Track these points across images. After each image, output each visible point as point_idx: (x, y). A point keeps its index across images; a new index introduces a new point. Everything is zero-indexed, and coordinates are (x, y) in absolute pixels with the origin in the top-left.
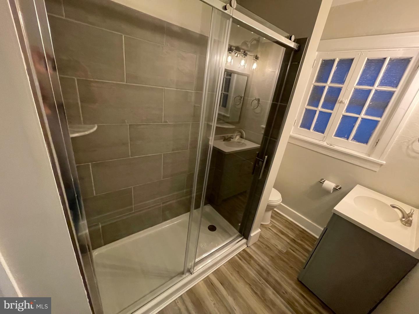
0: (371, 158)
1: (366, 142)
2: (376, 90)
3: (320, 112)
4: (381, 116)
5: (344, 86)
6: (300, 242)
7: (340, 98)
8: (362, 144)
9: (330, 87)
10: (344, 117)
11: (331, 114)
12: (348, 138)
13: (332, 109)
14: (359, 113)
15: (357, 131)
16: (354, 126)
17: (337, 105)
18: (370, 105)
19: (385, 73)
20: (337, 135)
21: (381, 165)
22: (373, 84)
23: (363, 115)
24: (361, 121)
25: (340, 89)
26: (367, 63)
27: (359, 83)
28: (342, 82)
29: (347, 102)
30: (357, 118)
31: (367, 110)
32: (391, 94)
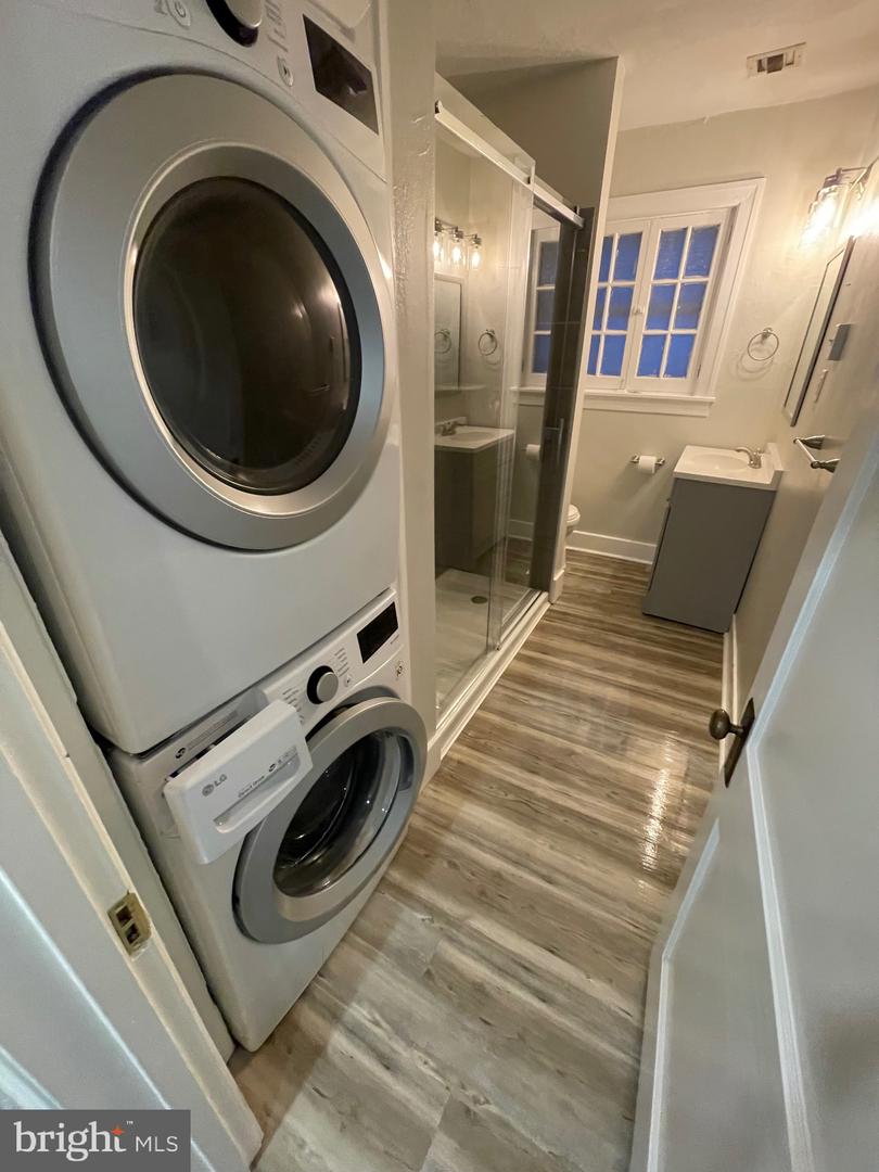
0: (697, 397)
1: (684, 374)
2: (682, 284)
3: (607, 337)
4: (695, 327)
5: (635, 283)
6: (624, 575)
7: (634, 305)
8: (679, 379)
9: (615, 289)
10: (646, 337)
11: (624, 337)
12: (658, 374)
13: (625, 328)
14: (666, 328)
15: (669, 359)
16: (662, 352)
17: (631, 320)
18: (678, 310)
19: (690, 254)
20: (641, 372)
21: (711, 403)
22: (676, 276)
23: (672, 330)
24: (672, 340)
25: (630, 290)
26: (661, 238)
27: (657, 276)
28: (632, 277)
29: (645, 311)
30: (665, 336)
31: (676, 321)
32: (703, 286)
